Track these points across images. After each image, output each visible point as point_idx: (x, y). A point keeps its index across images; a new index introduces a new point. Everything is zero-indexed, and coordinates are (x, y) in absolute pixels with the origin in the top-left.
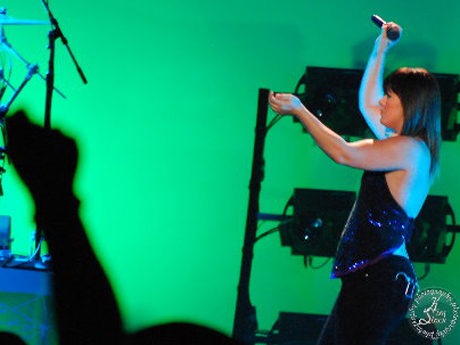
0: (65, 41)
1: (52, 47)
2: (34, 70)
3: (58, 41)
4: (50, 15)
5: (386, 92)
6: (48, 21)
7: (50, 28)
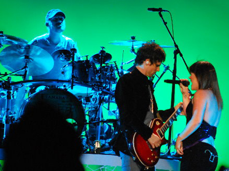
0: (181, 55)
1: (175, 58)
2: (167, 68)
3: (178, 55)
4: (175, 43)
5: (190, 74)
6: (174, 46)
7: (175, 49)
